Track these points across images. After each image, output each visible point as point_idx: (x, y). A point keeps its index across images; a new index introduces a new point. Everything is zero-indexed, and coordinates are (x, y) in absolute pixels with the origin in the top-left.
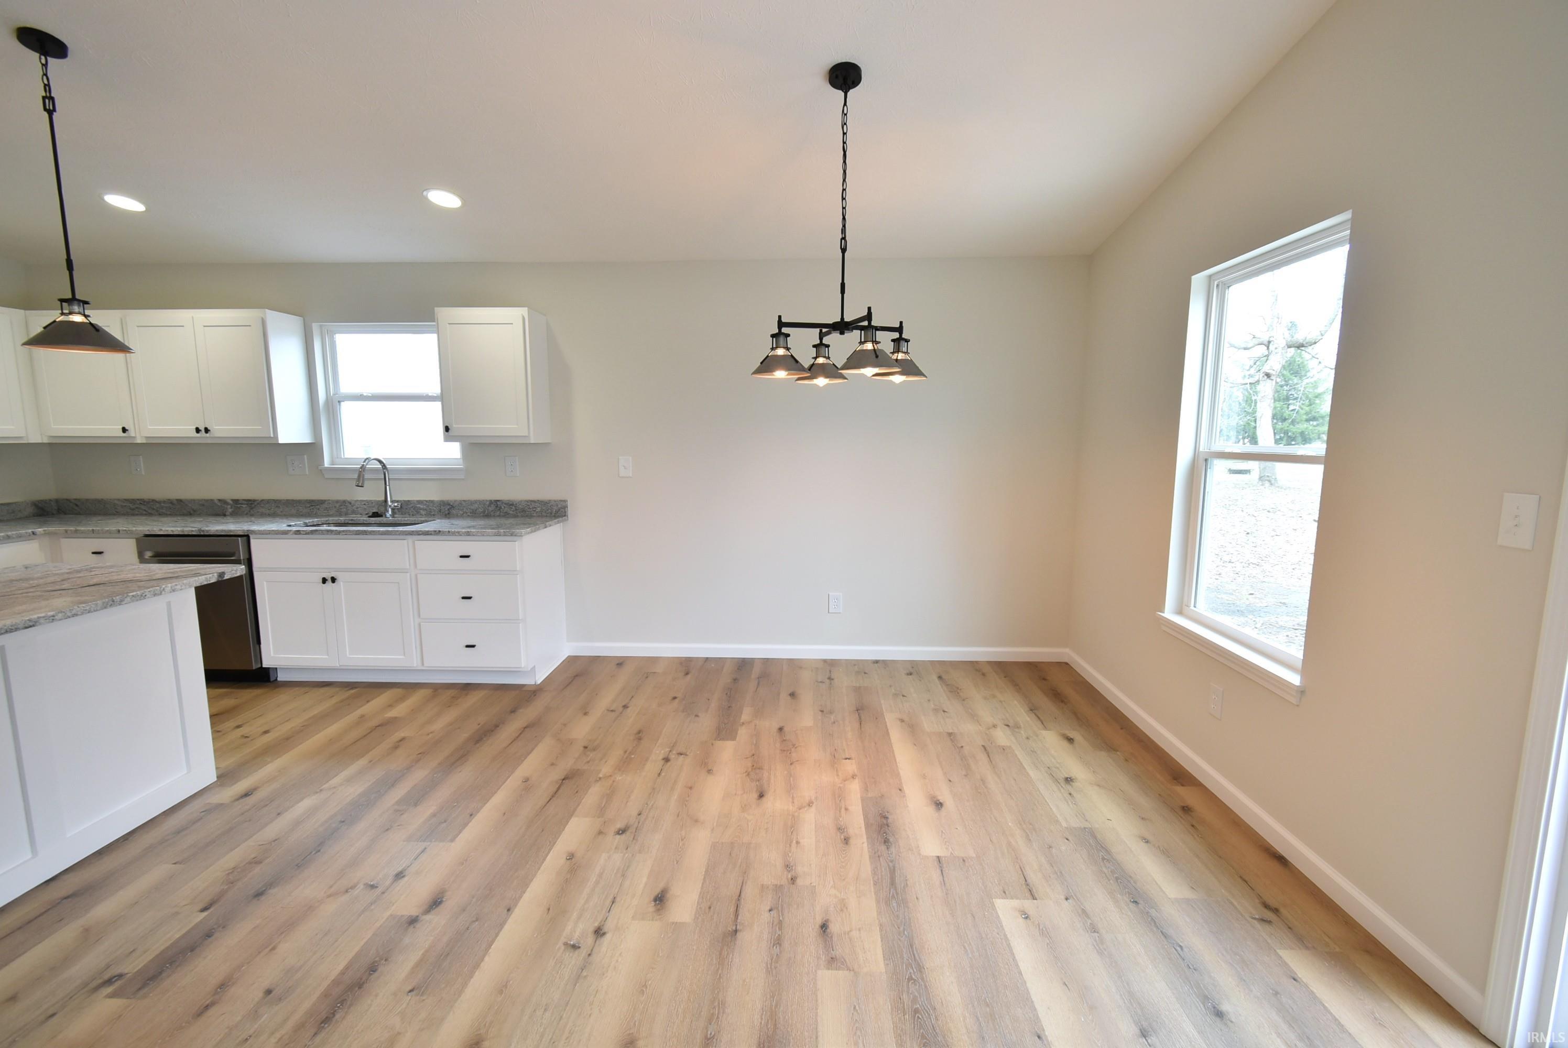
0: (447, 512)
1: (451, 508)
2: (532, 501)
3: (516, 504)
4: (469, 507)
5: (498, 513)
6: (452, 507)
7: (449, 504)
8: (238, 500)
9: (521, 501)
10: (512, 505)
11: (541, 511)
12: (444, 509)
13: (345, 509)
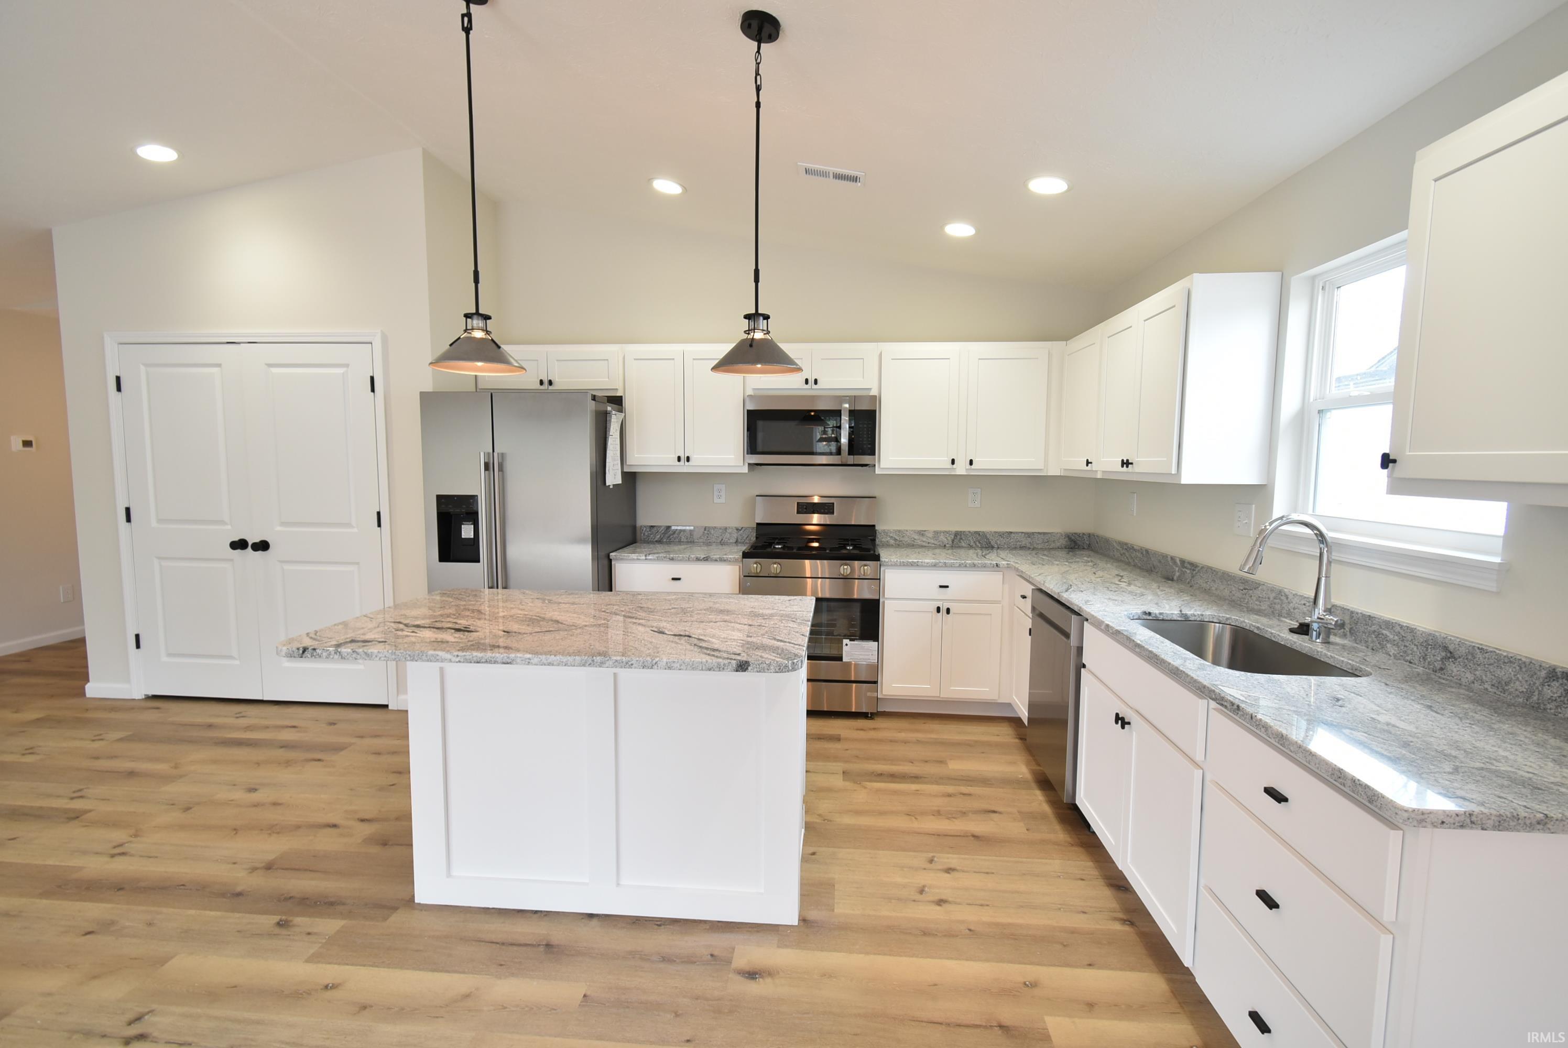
0: (1437, 665)
7: (1446, 648)
12: (1434, 656)
13: (1279, 606)
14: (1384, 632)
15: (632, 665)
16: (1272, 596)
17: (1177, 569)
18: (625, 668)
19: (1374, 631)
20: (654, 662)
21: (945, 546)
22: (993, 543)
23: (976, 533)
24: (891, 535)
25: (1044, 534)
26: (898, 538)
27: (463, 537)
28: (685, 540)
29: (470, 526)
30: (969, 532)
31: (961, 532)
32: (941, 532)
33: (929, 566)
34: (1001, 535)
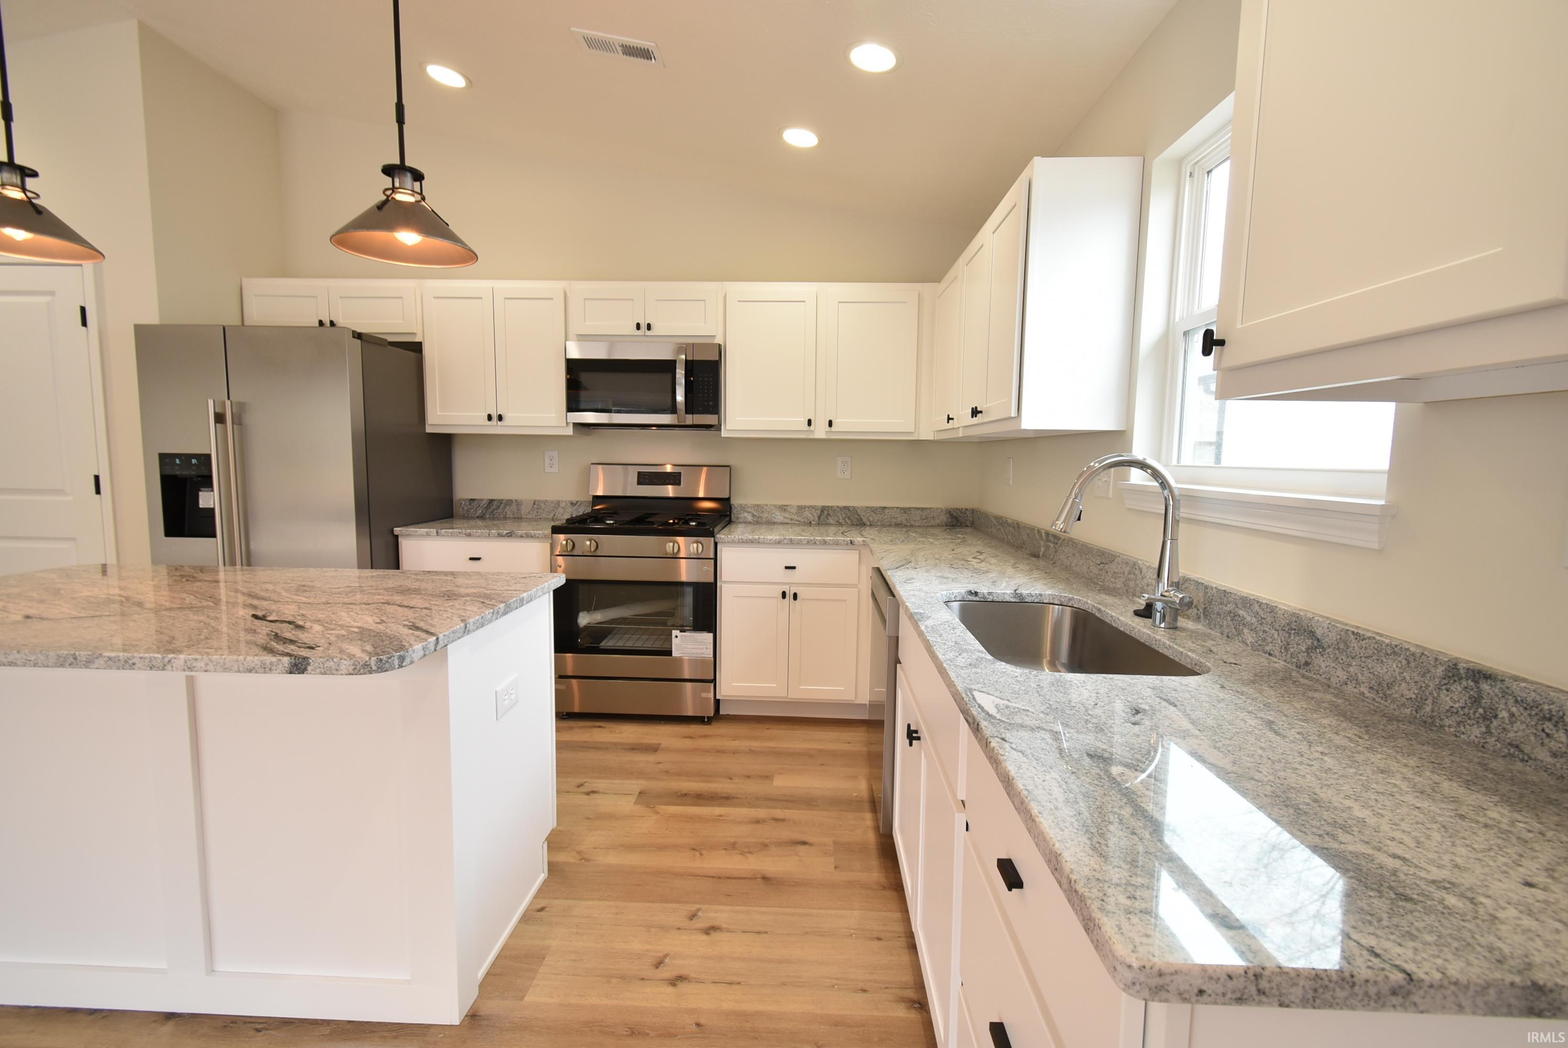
0: (1301, 659)
6: (1317, 645)
7: (1312, 634)
12: (1298, 644)
13: (1133, 582)
14: (1241, 612)
15: (134, 664)
16: (1127, 570)
17: (1042, 543)
18: (124, 669)
19: (1230, 612)
20: (166, 660)
21: (810, 522)
22: (865, 520)
23: (846, 508)
24: (749, 510)
25: (923, 509)
26: (756, 514)
27: (201, 506)
28: (511, 516)
29: (209, 493)
30: (838, 507)
31: (829, 506)
32: (805, 507)
33: (772, 543)
34: (874, 510)
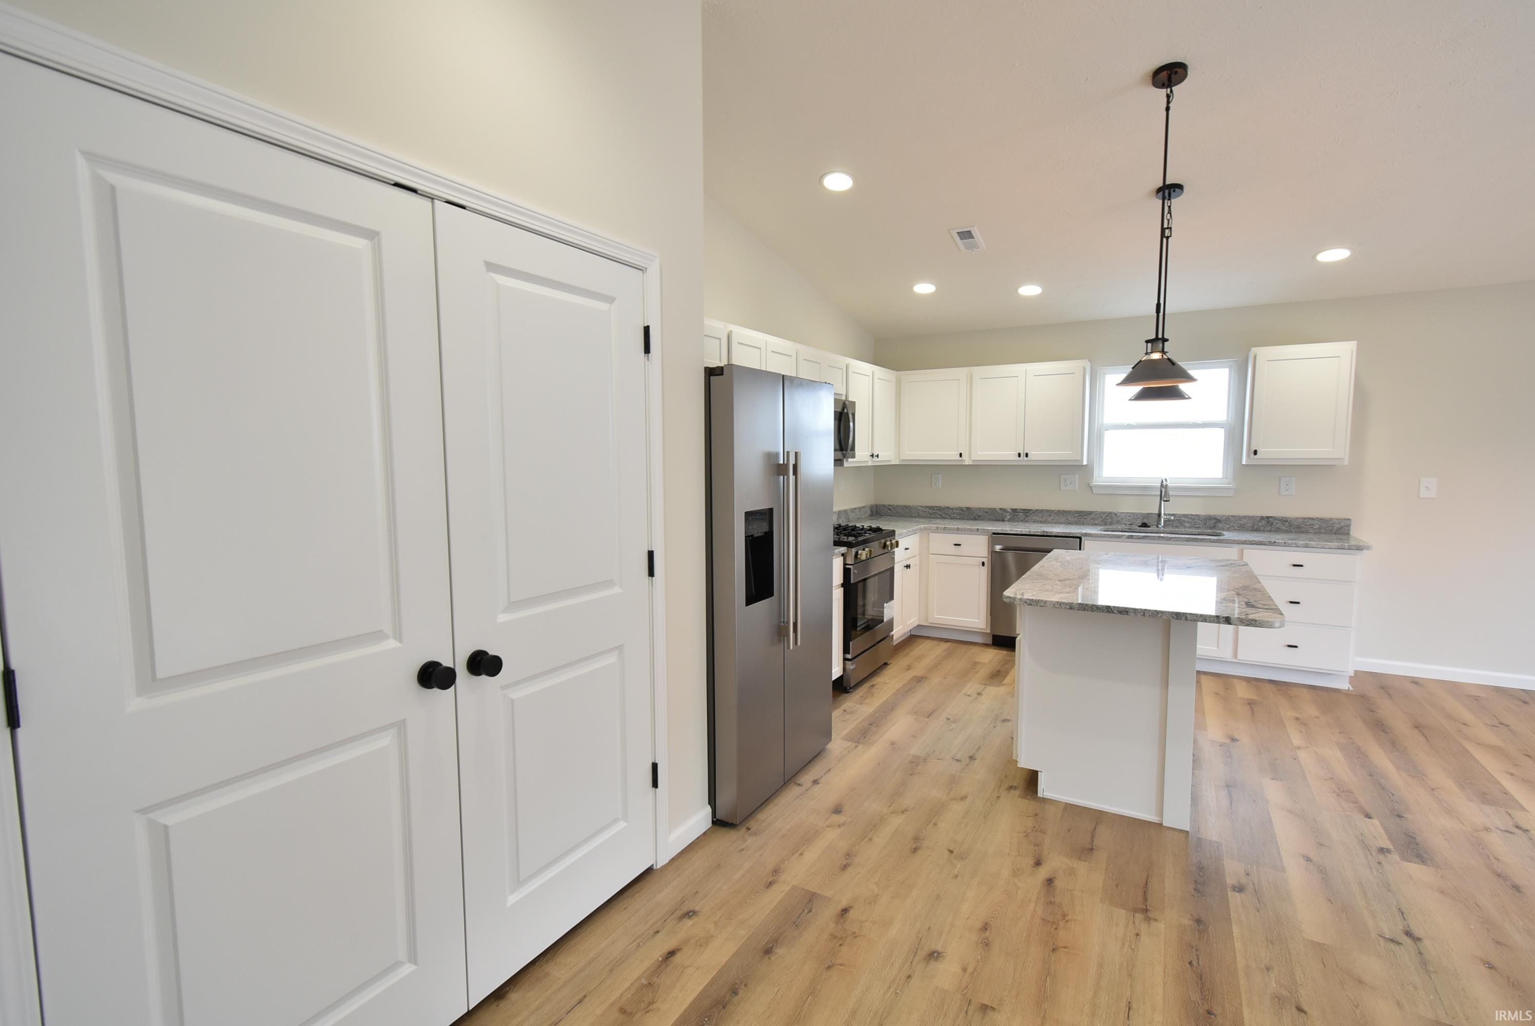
0: (1212, 526)
1: (1216, 522)
2: (1309, 518)
3: (1291, 521)
4: (1237, 521)
5: (1269, 528)
8: (1016, 509)
9: (1297, 518)
10: (1286, 521)
11: (1320, 528)
12: (1209, 522)
13: (1110, 520)
16: (1104, 516)
